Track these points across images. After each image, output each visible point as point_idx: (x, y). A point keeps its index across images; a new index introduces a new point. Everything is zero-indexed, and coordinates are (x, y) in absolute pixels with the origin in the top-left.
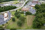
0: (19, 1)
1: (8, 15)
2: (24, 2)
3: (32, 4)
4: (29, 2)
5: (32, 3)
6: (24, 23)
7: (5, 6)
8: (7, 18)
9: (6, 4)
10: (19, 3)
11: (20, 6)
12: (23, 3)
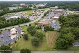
2: (42, 12)
4: (50, 12)
5: (55, 14)
10: (34, 14)
11: (36, 18)
12: (40, 14)
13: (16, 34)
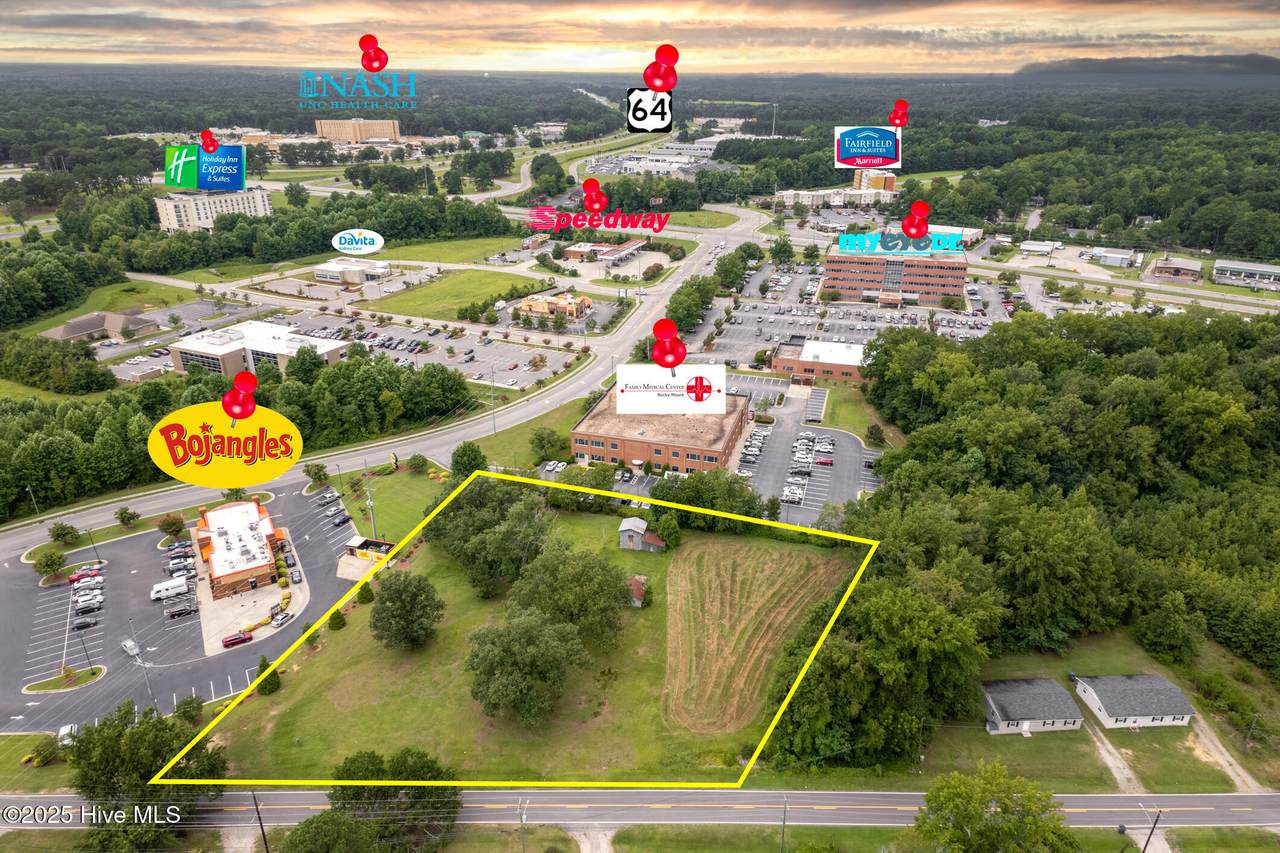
0: (525, 268)
1: (276, 546)
2: (653, 274)
3: (824, 331)
4: (769, 272)
5: (831, 297)
6: (609, 674)
7: (212, 363)
8: (272, 596)
9: (225, 312)
10: (540, 303)
11: (556, 360)
12: (625, 305)
13: (275, 577)
